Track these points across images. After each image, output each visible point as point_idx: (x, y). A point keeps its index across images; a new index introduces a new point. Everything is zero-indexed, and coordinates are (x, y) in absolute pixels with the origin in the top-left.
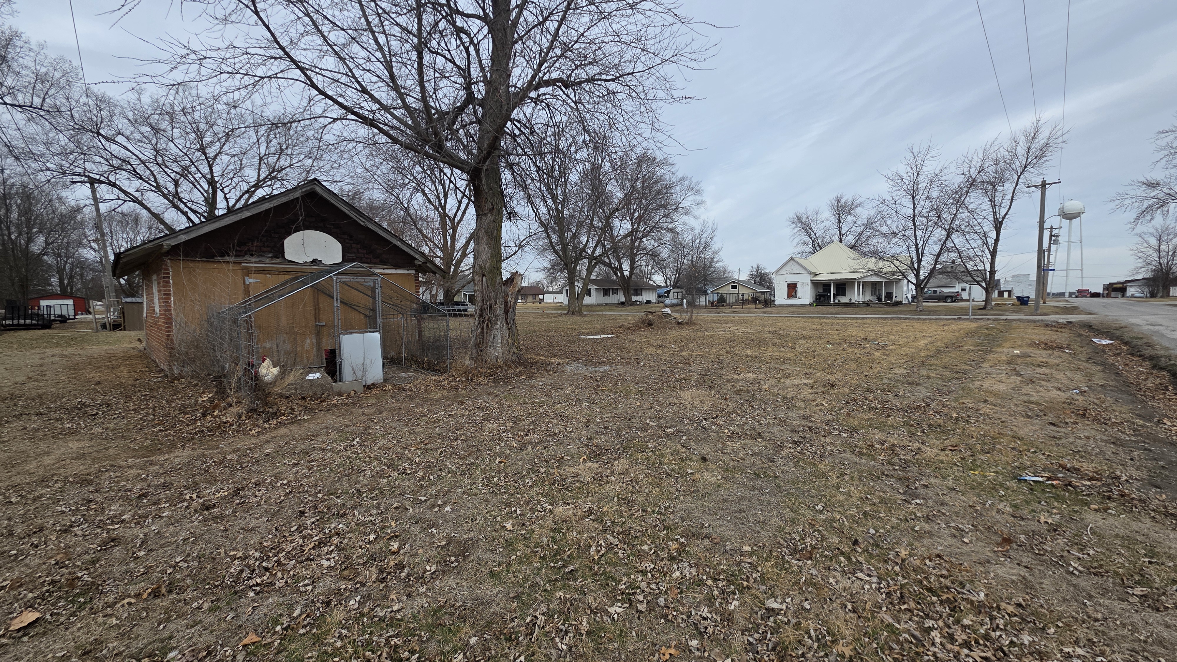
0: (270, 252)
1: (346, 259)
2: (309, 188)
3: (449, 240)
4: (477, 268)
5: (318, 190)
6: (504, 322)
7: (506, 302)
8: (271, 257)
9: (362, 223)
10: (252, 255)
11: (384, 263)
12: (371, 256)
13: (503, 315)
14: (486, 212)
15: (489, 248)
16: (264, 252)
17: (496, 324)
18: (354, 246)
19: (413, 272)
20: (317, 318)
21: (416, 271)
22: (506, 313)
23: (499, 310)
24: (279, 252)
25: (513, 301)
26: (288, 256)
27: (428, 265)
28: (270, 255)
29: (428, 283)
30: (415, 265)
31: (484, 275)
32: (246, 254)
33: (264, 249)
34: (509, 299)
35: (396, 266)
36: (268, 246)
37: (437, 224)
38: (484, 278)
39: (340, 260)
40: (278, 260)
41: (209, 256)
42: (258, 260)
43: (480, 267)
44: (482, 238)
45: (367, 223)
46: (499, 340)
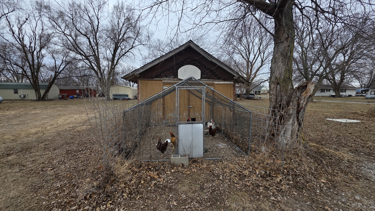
0: (173, 75)
1: (202, 77)
2: (188, 45)
3: (249, 71)
4: (273, 79)
5: (192, 45)
6: (296, 119)
7: (298, 104)
8: (173, 78)
9: (209, 59)
10: (166, 77)
11: (219, 79)
12: (213, 76)
13: (295, 114)
14: (283, 40)
15: (284, 65)
16: (171, 75)
17: (289, 121)
18: (206, 71)
19: (232, 83)
20: (189, 105)
21: (234, 82)
22: (298, 112)
23: (292, 110)
24: (176, 75)
25: (305, 103)
26: (179, 77)
27: (241, 79)
28: (173, 77)
29: (240, 87)
30: (234, 79)
31: (278, 84)
32: (164, 77)
33: (171, 74)
34: (302, 102)
35: (225, 80)
36: (172, 73)
37: (245, 65)
38: (278, 86)
39: (200, 78)
40: (175, 79)
41: (152, 78)
42: (168, 79)
43: (276, 78)
44: (279, 59)
45: (212, 59)
46: (289, 133)
